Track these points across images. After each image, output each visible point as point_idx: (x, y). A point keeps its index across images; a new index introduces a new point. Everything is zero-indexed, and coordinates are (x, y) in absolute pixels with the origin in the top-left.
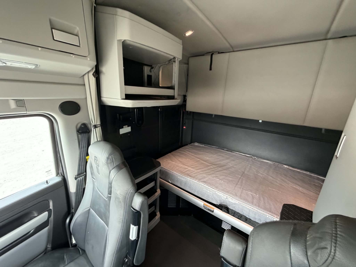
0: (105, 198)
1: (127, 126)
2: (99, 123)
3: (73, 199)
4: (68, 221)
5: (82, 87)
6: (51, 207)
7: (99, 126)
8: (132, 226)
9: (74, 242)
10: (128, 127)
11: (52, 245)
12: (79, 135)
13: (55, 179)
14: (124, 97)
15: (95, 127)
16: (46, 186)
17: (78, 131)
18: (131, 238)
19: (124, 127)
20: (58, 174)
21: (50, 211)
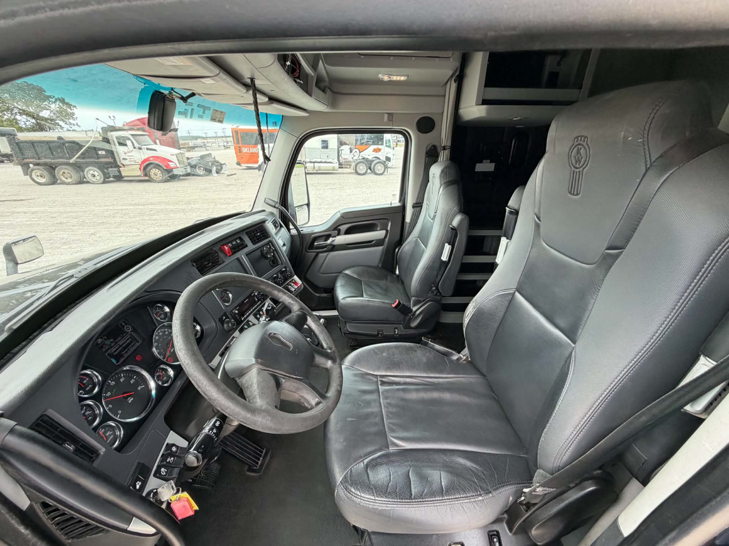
0: (430, 219)
1: (489, 161)
2: (449, 144)
3: (407, 227)
4: (397, 250)
5: (442, 98)
6: (389, 229)
7: (448, 147)
8: (446, 244)
9: (397, 272)
10: (491, 162)
11: (382, 264)
12: (427, 158)
13: (396, 203)
14: (481, 103)
15: (444, 148)
16: (390, 206)
17: (427, 153)
18: (442, 258)
19: (484, 161)
20: (400, 201)
21: (387, 231)
